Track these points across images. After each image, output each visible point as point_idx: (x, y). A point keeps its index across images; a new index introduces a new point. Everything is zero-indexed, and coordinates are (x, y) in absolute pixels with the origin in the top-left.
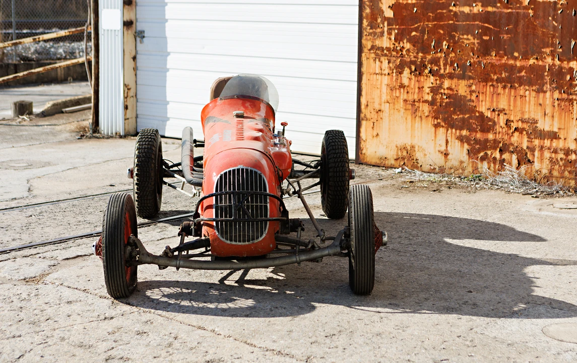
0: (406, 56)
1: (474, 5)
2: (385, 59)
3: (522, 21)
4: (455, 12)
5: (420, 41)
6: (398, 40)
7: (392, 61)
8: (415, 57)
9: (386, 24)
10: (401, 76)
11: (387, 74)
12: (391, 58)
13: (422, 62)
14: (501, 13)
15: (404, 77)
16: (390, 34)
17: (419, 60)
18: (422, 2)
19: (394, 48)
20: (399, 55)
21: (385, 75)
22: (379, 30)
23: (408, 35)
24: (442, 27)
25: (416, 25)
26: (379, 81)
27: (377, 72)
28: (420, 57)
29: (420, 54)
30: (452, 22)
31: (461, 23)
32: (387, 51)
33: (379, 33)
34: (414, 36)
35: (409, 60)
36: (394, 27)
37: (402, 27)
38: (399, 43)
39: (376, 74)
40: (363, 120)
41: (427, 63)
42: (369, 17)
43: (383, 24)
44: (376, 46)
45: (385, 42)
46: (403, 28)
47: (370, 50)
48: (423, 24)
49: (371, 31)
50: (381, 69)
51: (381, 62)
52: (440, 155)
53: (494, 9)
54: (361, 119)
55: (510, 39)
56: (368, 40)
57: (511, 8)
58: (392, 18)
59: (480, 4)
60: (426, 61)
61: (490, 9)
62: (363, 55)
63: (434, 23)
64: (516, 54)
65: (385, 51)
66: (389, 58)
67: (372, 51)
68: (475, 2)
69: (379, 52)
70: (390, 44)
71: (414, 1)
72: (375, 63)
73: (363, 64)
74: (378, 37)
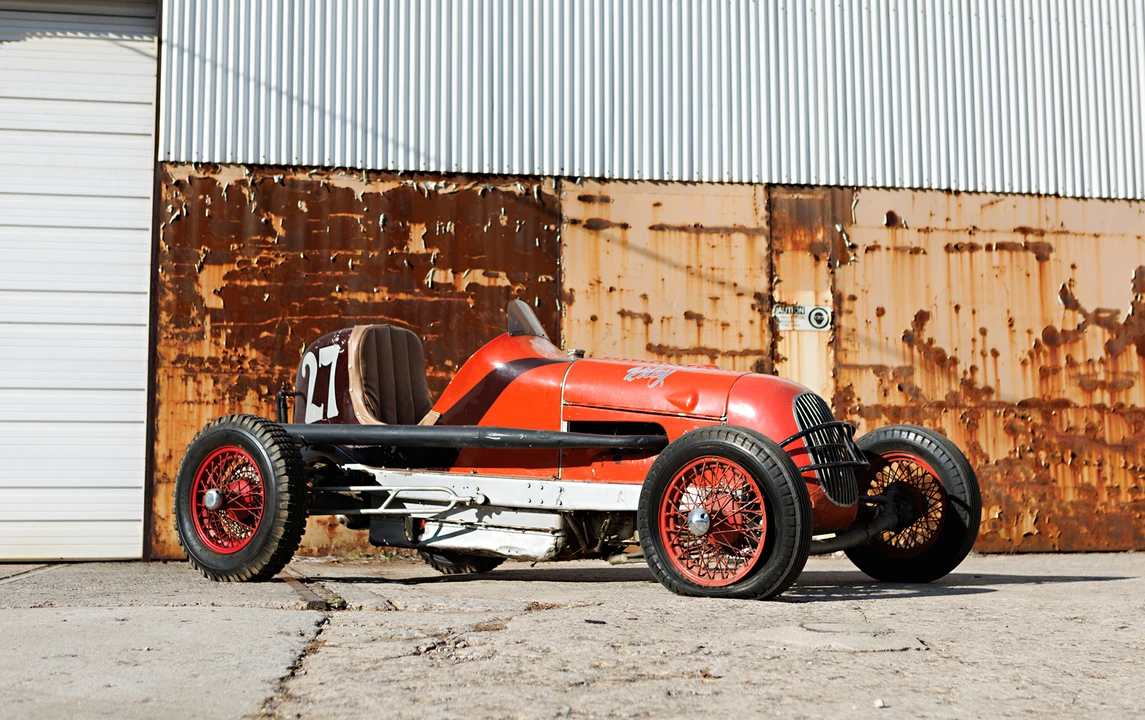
0: (251, 371)
1: (375, 290)
2: (206, 377)
3: (456, 315)
4: (342, 301)
5: (278, 347)
6: (232, 344)
7: (221, 380)
8: (266, 372)
9: (208, 319)
10: (240, 406)
11: (212, 401)
12: (220, 375)
13: (281, 379)
14: (421, 303)
15: (246, 405)
16: (216, 334)
17: (276, 377)
18: (280, 284)
19: (224, 358)
20: (235, 370)
21: (208, 403)
22: (193, 330)
23: (254, 337)
24: (318, 324)
25: (269, 321)
26: (195, 416)
27: (190, 399)
28: (277, 372)
29: (278, 368)
30: (337, 316)
31: (351, 318)
32: (210, 364)
33: (193, 334)
34: (266, 338)
35: (256, 377)
36: (225, 323)
37: (242, 324)
38: (236, 350)
39: (188, 403)
40: (159, 482)
41: (292, 381)
42: (174, 307)
43: (203, 320)
44: (187, 355)
45: (207, 349)
46: (243, 326)
47: (174, 363)
48: (283, 319)
49: (177, 331)
50: (199, 394)
51: (199, 383)
52: (321, 527)
53: (410, 297)
54: (155, 481)
55: (438, 340)
56: (171, 347)
57: (437, 295)
58: (220, 310)
59: (385, 289)
60: (289, 378)
61: (402, 296)
62: (161, 371)
63: (302, 318)
64: (449, 363)
65: (207, 365)
66: (215, 375)
67: (179, 365)
68: (376, 286)
69: (194, 366)
70: (217, 352)
71: (264, 283)
72: (186, 384)
73: (159, 386)
74: (192, 340)
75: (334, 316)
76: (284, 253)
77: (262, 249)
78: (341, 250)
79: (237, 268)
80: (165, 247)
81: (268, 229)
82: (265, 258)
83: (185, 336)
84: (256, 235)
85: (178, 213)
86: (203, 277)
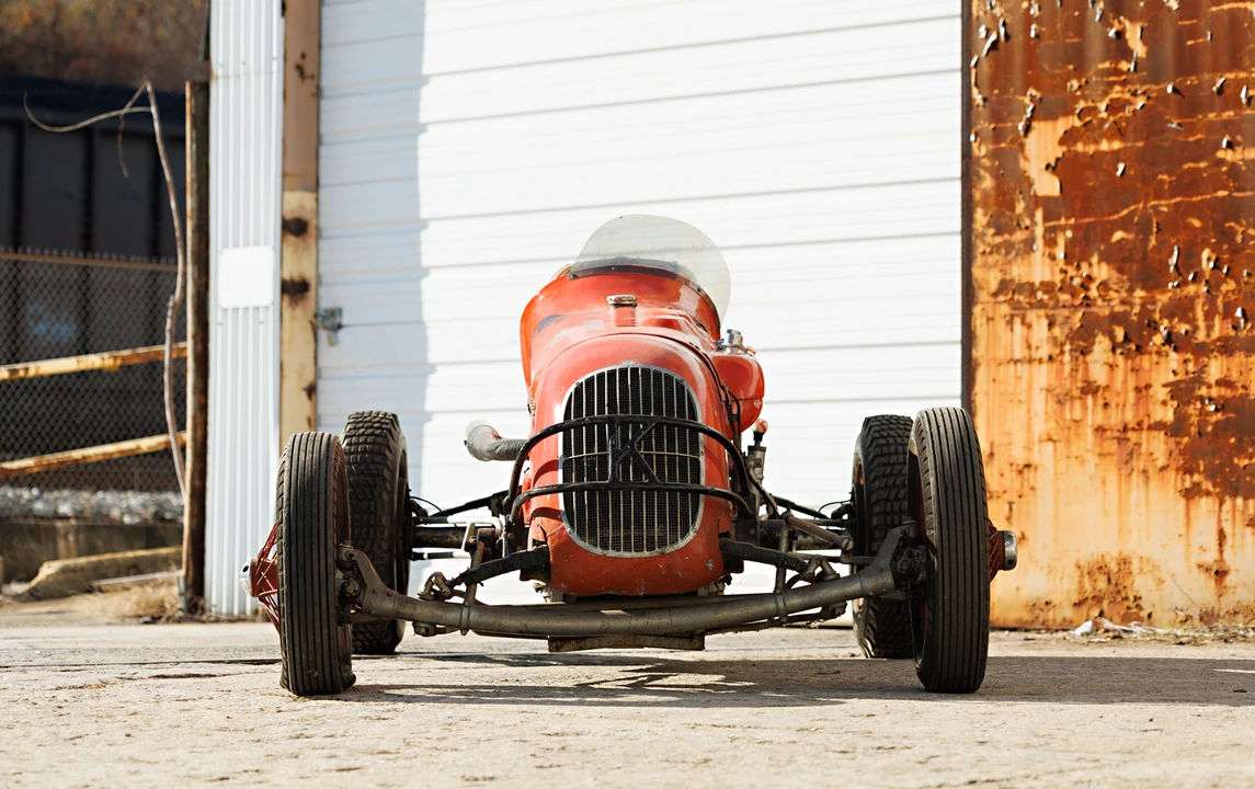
0: (1100, 302)
2: (1039, 317)
4: (1233, 165)
5: (1138, 256)
6: (1073, 257)
7: (1059, 320)
8: (1123, 302)
9: (1039, 215)
10: (1085, 363)
11: (1046, 358)
12: (1057, 312)
13: (1145, 312)
15: (1095, 362)
16: (1050, 242)
17: (1137, 310)
18: (1140, 144)
19: (1063, 281)
20: (1077, 302)
21: (1040, 361)
22: (1019, 236)
23: (1103, 242)
24: (1195, 210)
25: (1125, 212)
26: (1024, 383)
27: (1018, 355)
28: (1138, 301)
29: (1139, 293)
30: (1225, 193)
31: (1249, 194)
32: (1045, 292)
33: (1020, 242)
34: (1119, 241)
35: (1107, 312)
36: (1063, 221)
37: (1086, 220)
38: (1078, 267)
39: (1016, 362)
41: (1157, 316)
42: (992, 199)
43: (1032, 216)
44: (1012, 280)
45: (1039, 268)
46: (1089, 223)
47: (995, 295)
48: (1145, 207)
49: (998, 240)
50: (1029, 347)
51: (1029, 326)
52: (1203, 576)
56: (990, 267)
58: (1056, 198)
60: (1154, 311)
62: (977, 310)
63: (1173, 201)
65: (1040, 295)
66: (1051, 312)
67: (1002, 298)
69: (1021, 298)
70: (1052, 272)
71: (1117, 145)
72: (1012, 330)
73: (975, 337)
74: (1017, 255)
75: (1222, 193)
76: (1144, 88)
77: (1114, 83)
78: (1230, 71)
79: (1078, 123)
80: (978, 97)
81: (1120, 48)
82: (1118, 100)
83: (1009, 246)
84: (1104, 61)
85: (993, 37)
86: (1031, 143)
